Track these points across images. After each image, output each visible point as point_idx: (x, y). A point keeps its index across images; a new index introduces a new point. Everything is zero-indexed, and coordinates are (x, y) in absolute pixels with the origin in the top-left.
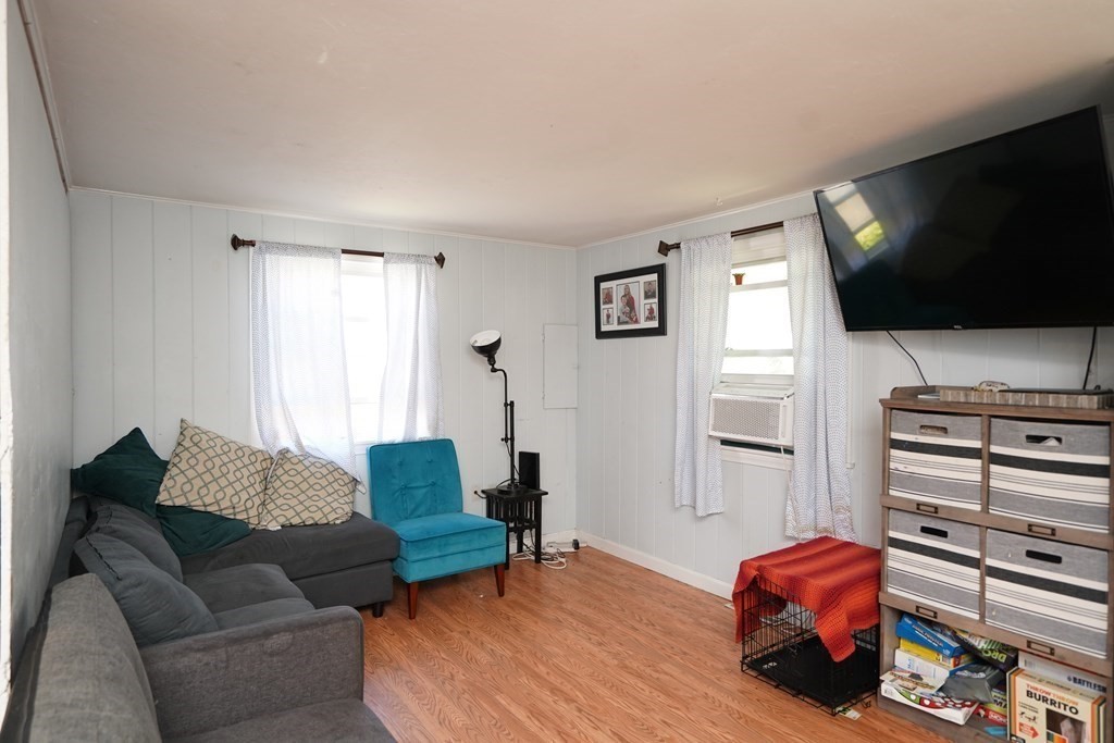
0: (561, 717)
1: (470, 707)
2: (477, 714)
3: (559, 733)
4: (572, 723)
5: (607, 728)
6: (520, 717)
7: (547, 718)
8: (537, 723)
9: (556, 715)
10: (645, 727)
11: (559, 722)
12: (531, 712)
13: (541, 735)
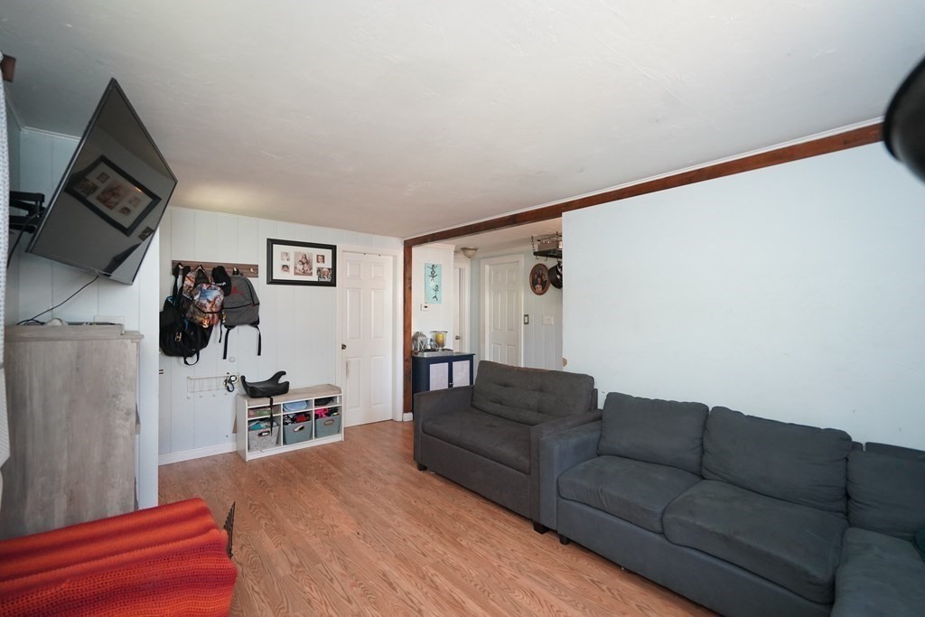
0: (437, 603)
1: (518, 611)
2: (508, 603)
3: (437, 588)
4: (427, 597)
5: (399, 594)
6: (471, 602)
7: (448, 602)
8: (456, 597)
9: (440, 605)
10: (368, 596)
11: (438, 598)
12: (463, 608)
13: (450, 585)
